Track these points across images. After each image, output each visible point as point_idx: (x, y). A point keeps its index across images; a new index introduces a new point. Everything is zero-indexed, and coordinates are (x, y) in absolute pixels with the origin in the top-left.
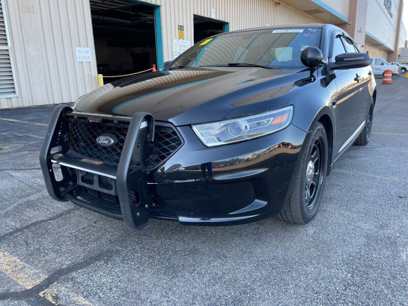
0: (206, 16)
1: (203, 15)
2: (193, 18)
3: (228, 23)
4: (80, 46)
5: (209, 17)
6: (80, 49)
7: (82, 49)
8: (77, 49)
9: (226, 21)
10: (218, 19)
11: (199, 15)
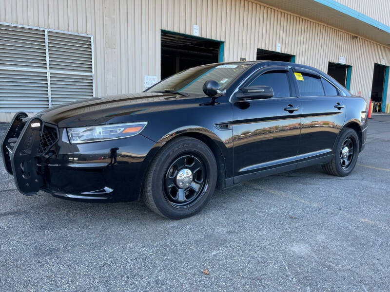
0: (270, 50)
1: (267, 49)
2: (256, 52)
3: (294, 56)
4: (149, 75)
5: (273, 50)
6: (148, 77)
7: (150, 77)
8: (146, 77)
9: (292, 54)
10: (283, 52)
11: (264, 48)
